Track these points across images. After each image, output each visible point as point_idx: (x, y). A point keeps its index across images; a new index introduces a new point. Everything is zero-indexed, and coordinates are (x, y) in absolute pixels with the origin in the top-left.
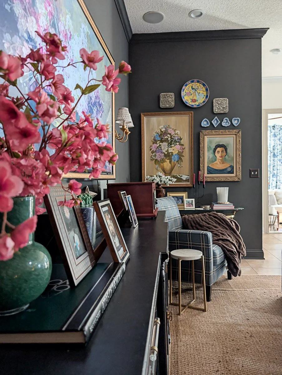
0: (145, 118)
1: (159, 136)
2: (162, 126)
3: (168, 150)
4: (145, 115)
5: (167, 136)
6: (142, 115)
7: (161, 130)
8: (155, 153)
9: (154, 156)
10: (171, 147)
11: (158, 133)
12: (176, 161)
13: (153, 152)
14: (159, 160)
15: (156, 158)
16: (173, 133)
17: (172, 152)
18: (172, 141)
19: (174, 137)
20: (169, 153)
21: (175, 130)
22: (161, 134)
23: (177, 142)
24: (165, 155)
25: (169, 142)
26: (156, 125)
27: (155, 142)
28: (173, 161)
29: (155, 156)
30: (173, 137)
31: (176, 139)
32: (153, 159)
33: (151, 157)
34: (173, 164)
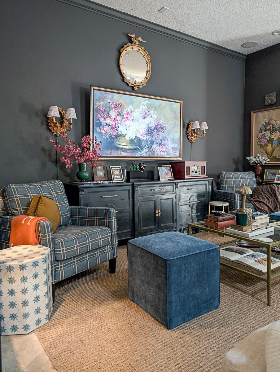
0: (254, 114)
1: (264, 127)
2: (266, 119)
3: (270, 137)
4: (254, 113)
5: (270, 126)
6: (252, 112)
7: (265, 122)
8: (261, 140)
9: (260, 142)
10: (273, 134)
11: (263, 125)
12: (276, 145)
13: (259, 139)
14: (263, 145)
15: (261, 143)
16: (274, 123)
17: (273, 138)
18: (273, 129)
19: (275, 126)
20: (270, 139)
21: (276, 120)
22: (265, 125)
23: (277, 130)
24: (268, 141)
25: (271, 130)
26: (262, 118)
27: (261, 131)
28: (274, 145)
29: (261, 142)
30: (274, 126)
31: (277, 127)
32: (259, 144)
33: (258, 143)
34: (273, 147)
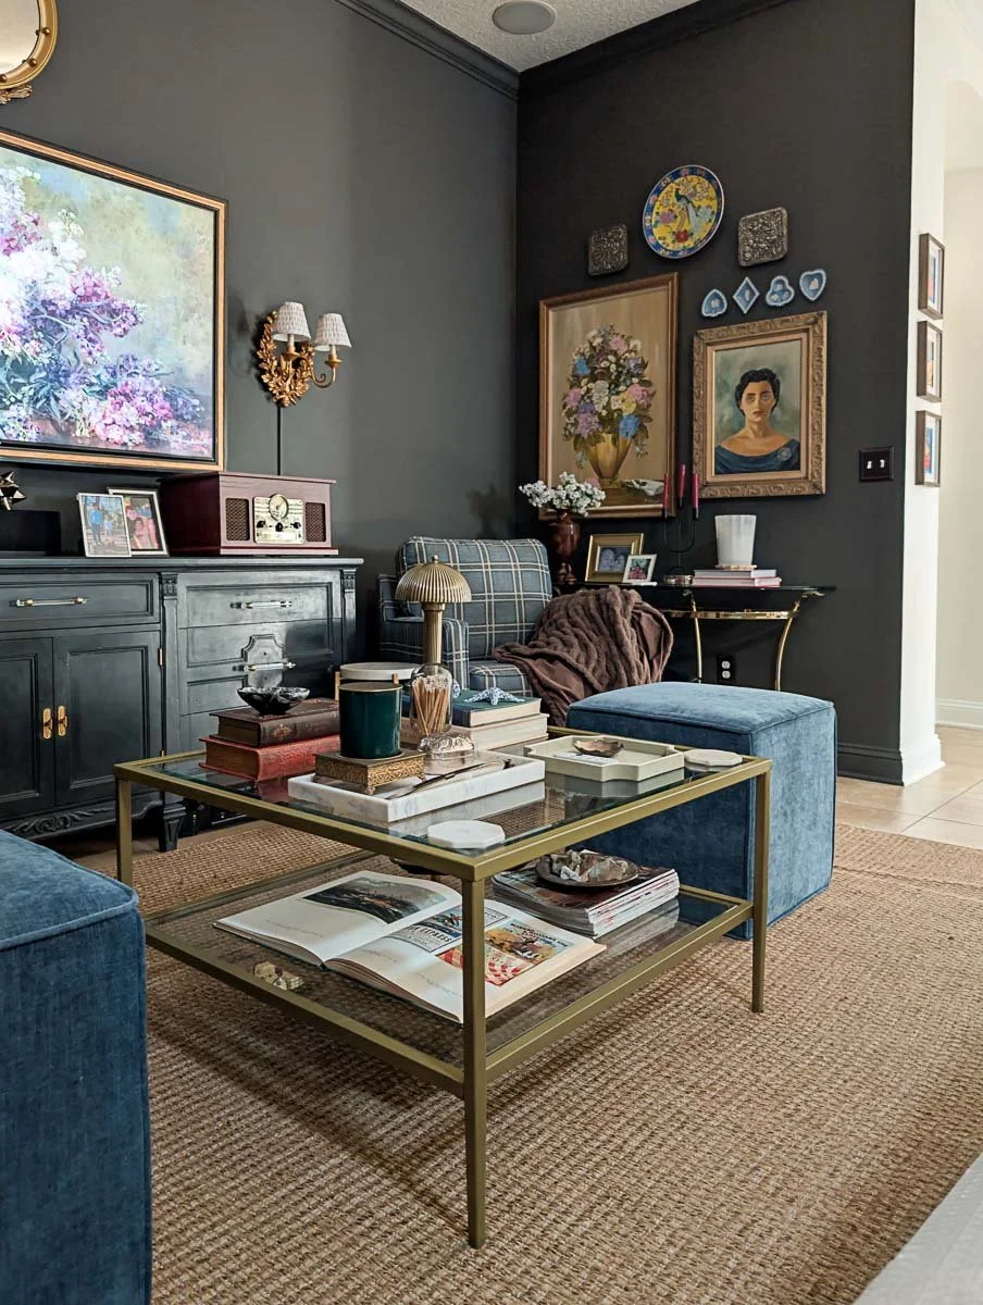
0: (550, 313)
1: (588, 362)
2: (594, 332)
3: (609, 403)
4: (549, 306)
5: (607, 360)
6: (542, 304)
7: (591, 344)
8: (575, 416)
9: (572, 424)
10: (618, 393)
11: (583, 354)
12: (629, 437)
13: (569, 414)
14: (586, 436)
15: (577, 432)
16: (622, 349)
17: (620, 410)
18: (619, 374)
19: (625, 360)
20: (610, 412)
21: (630, 337)
22: (592, 356)
23: (633, 376)
24: (603, 421)
25: (613, 377)
26: (579, 328)
27: (576, 381)
28: (622, 435)
29: (576, 424)
30: (622, 361)
31: (632, 365)
32: (570, 433)
33: (566, 429)
34: (621, 447)
